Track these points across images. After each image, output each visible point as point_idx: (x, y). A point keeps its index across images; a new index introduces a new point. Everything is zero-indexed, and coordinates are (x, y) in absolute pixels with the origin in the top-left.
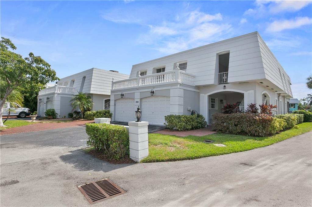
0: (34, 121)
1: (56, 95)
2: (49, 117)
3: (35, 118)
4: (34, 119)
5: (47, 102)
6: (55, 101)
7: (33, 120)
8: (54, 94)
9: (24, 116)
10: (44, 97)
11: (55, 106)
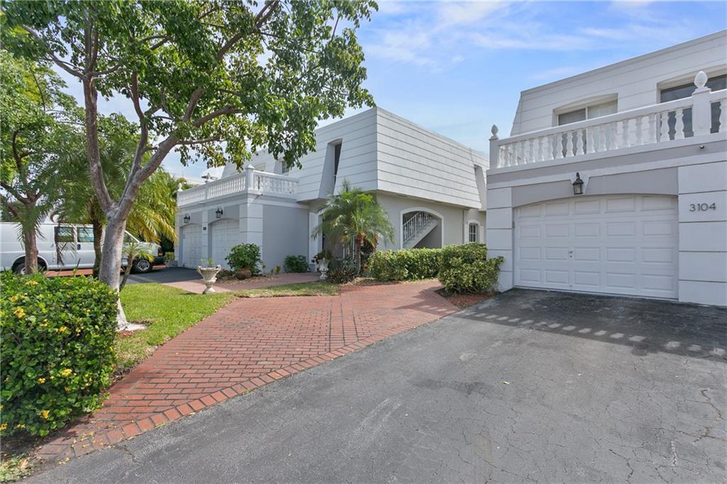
0: (212, 290)
1: (250, 200)
2: (243, 272)
3: (213, 280)
4: (212, 283)
5: (211, 225)
6: (248, 219)
7: (208, 285)
8: (244, 195)
9: (146, 269)
10: (200, 209)
11: (248, 233)
